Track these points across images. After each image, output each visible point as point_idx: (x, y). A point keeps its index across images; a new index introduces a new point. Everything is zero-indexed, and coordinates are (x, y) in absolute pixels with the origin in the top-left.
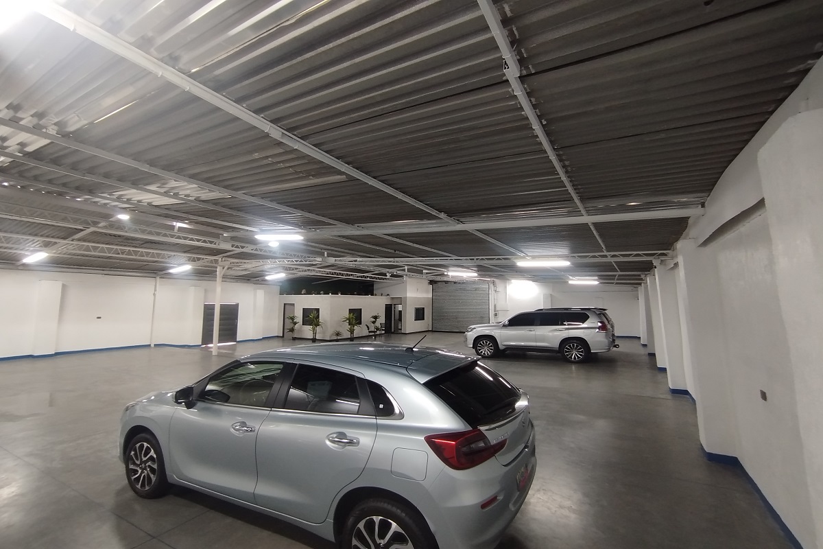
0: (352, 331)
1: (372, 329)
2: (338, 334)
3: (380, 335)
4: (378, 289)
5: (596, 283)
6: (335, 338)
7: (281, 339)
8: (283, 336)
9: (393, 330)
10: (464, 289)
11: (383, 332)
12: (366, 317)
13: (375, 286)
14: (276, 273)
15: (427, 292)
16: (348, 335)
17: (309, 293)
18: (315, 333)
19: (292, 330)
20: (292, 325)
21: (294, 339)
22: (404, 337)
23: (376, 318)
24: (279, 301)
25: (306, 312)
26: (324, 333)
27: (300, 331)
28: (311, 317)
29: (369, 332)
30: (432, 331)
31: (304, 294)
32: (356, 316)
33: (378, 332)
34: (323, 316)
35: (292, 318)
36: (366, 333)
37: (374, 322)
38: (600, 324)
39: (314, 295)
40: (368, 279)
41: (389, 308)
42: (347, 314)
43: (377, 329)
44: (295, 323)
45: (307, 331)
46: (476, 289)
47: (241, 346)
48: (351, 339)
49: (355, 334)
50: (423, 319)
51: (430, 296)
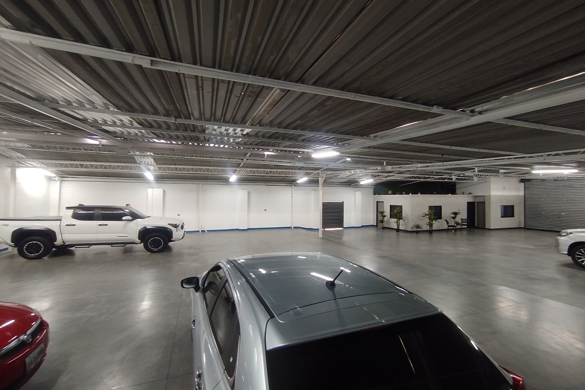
0: (431, 225)
1: (452, 223)
2: (418, 227)
3: (461, 229)
4: (459, 188)
6: (415, 229)
7: (375, 228)
8: (377, 226)
9: (476, 225)
11: (466, 227)
12: (446, 213)
13: (457, 186)
14: (367, 179)
15: (518, 189)
16: (427, 228)
17: (394, 193)
18: (398, 225)
19: (382, 221)
20: (382, 218)
21: (384, 228)
23: (456, 214)
24: (373, 199)
25: (392, 208)
26: (406, 225)
27: (388, 222)
28: (396, 212)
29: (449, 226)
30: (525, 228)
31: (391, 194)
32: (436, 212)
33: (459, 227)
34: (406, 211)
35: (382, 213)
36: (445, 226)
37: (454, 218)
39: (397, 195)
40: (446, 180)
41: (471, 206)
42: (427, 211)
43: (458, 224)
44: (384, 216)
45: (393, 223)
47: (346, 231)
48: (431, 232)
49: (434, 228)
50: (513, 216)
51: (522, 193)
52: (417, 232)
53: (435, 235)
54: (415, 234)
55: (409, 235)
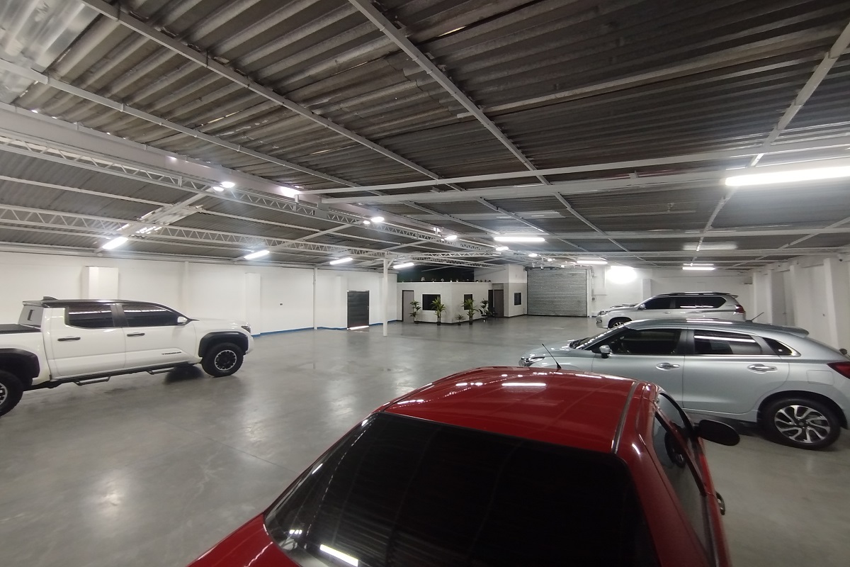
0: (471, 315)
1: (484, 313)
2: (460, 318)
5: (712, 269)
6: (458, 321)
7: (400, 324)
8: (402, 321)
9: (496, 314)
10: (561, 275)
12: (477, 302)
13: (476, 273)
14: (405, 262)
15: (524, 278)
16: (468, 318)
17: (429, 280)
18: (439, 318)
19: (412, 315)
20: (415, 310)
21: (417, 322)
22: (505, 320)
23: (484, 303)
24: (396, 288)
25: (426, 298)
26: (446, 317)
27: (422, 315)
28: (431, 302)
29: (482, 316)
30: (527, 315)
31: (425, 281)
34: (444, 301)
35: (415, 304)
37: (483, 307)
38: (737, 308)
39: (434, 282)
41: (490, 294)
42: (462, 300)
44: (418, 308)
45: (431, 315)
46: (573, 275)
47: (372, 330)
48: (471, 322)
49: (474, 318)
50: (520, 304)
51: (525, 281)
52: (459, 324)
53: (475, 325)
54: (457, 326)
55: (450, 327)
